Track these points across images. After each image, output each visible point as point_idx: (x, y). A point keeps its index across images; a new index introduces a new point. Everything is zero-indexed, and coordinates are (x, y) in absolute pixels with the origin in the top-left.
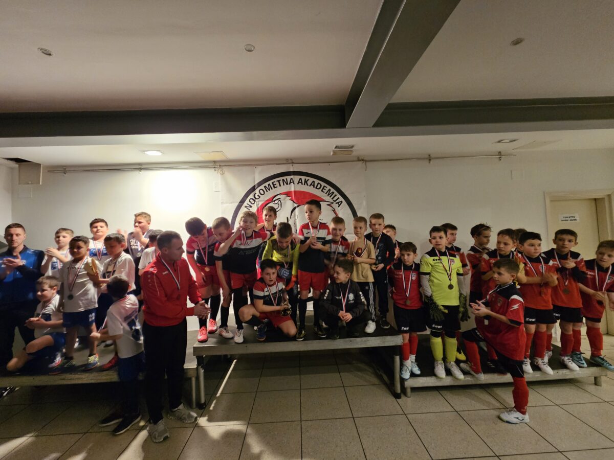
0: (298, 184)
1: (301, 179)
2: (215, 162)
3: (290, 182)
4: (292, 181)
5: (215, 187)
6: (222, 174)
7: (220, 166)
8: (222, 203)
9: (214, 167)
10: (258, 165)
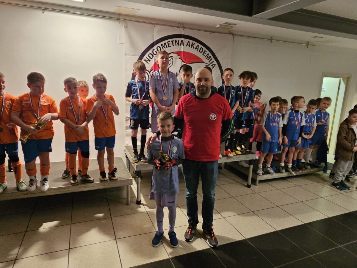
0: (187, 46)
1: (189, 42)
2: (119, 14)
3: (181, 44)
4: (182, 43)
5: (119, 39)
6: (126, 27)
7: (125, 20)
8: (126, 54)
9: (119, 20)
10: (157, 24)
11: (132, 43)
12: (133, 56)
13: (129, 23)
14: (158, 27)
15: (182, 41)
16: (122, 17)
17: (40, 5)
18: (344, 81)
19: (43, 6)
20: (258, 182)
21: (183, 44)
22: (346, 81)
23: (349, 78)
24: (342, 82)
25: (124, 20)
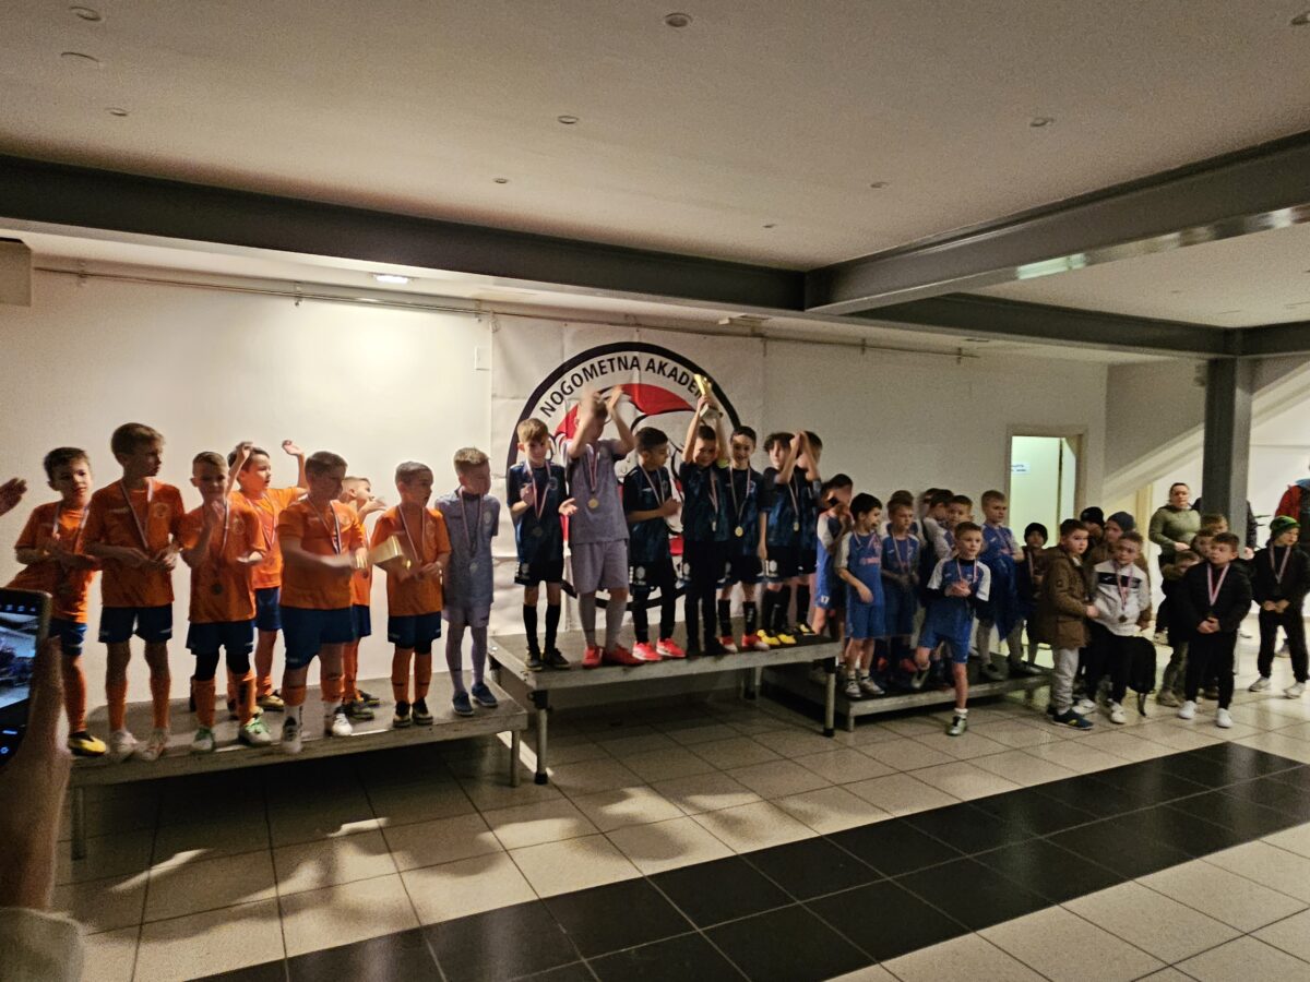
0: (647, 370)
1: (652, 361)
2: (481, 302)
3: (633, 366)
4: (636, 363)
5: (479, 359)
6: (495, 331)
7: (495, 313)
8: (494, 396)
9: (478, 313)
10: (572, 320)
11: (511, 370)
12: (513, 398)
13: (504, 321)
14: (573, 328)
15: (635, 358)
16: (484, 307)
17: (290, 288)
18: (1070, 446)
19: (299, 289)
20: (852, 721)
21: (638, 366)
22: (1075, 444)
23: (1080, 436)
24: (1067, 450)
25: (491, 314)
